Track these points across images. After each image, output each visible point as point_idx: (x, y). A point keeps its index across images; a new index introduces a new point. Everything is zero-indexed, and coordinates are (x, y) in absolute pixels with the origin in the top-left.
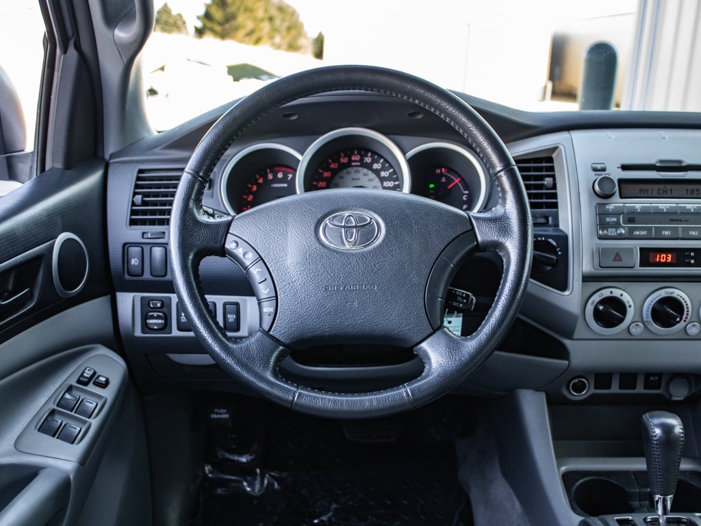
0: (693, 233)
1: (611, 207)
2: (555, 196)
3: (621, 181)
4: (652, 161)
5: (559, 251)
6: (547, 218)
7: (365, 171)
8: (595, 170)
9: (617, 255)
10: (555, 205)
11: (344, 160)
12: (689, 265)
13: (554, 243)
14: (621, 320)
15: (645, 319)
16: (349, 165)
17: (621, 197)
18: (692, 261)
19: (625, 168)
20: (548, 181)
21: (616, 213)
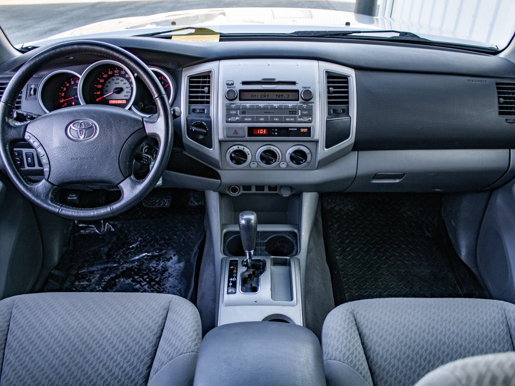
0: (276, 119)
1: (233, 106)
2: (208, 97)
3: (241, 91)
4: (259, 80)
5: (207, 128)
6: (204, 110)
7: (122, 78)
8: (228, 84)
9: (236, 131)
10: (208, 102)
11: (110, 73)
12: (274, 136)
13: (205, 124)
14: (245, 161)
15: (257, 160)
16: (113, 75)
17: (240, 100)
18: (276, 134)
19: (244, 83)
20: (206, 89)
21: (237, 109)
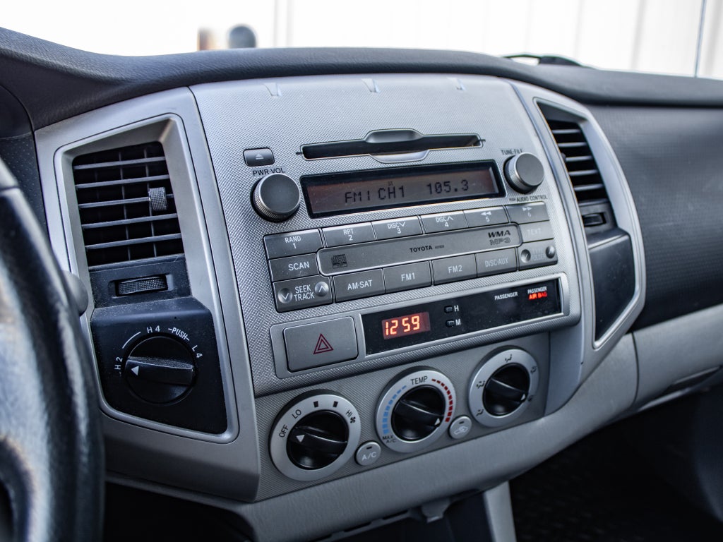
0: (456, 269)
1: (294, 239)
2: (174, 226)
3: (306, 180)
4: (359, 133)
5: (198, 350)
6: (163, 278)
8: (251, 162)
10: (178, 246)
12: (457, 331)
13: (184, 336)
17: (313, 216)
18: (458, 322)
19: (311, 152)
20: (156, 194)
21: (306, 252)
